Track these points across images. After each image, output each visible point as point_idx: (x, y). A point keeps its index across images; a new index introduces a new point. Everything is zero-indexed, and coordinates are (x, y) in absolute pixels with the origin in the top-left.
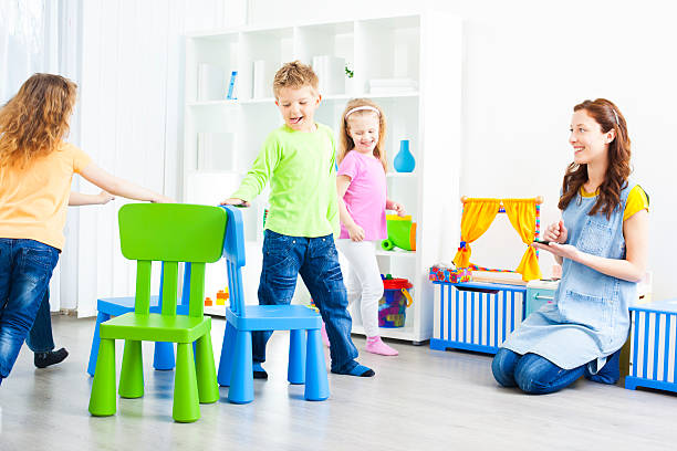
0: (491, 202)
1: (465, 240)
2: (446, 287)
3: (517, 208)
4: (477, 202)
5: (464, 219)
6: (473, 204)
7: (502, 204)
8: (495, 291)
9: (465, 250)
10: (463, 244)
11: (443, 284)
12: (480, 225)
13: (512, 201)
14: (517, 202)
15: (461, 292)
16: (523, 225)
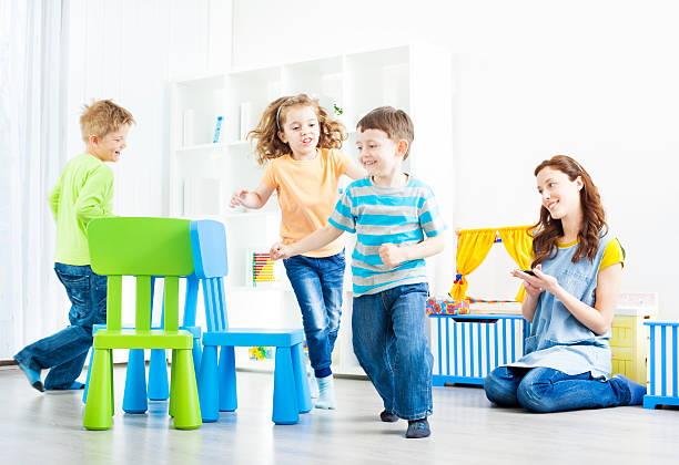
0: (486, 231)
1: (460, 272)
2: (443, 320)
3: (514, 236)
4: (472, 233)
5: (459, 252)
6: (468, 235)
7: (497, 233)
8: (494, 321)
9: (461, 283)
10: (459, 277)
11: (440, 316)
12: (476, 256)
13: (509, 229)
14: (514, 230)
15: (459, 324)
16: (520, 252)
